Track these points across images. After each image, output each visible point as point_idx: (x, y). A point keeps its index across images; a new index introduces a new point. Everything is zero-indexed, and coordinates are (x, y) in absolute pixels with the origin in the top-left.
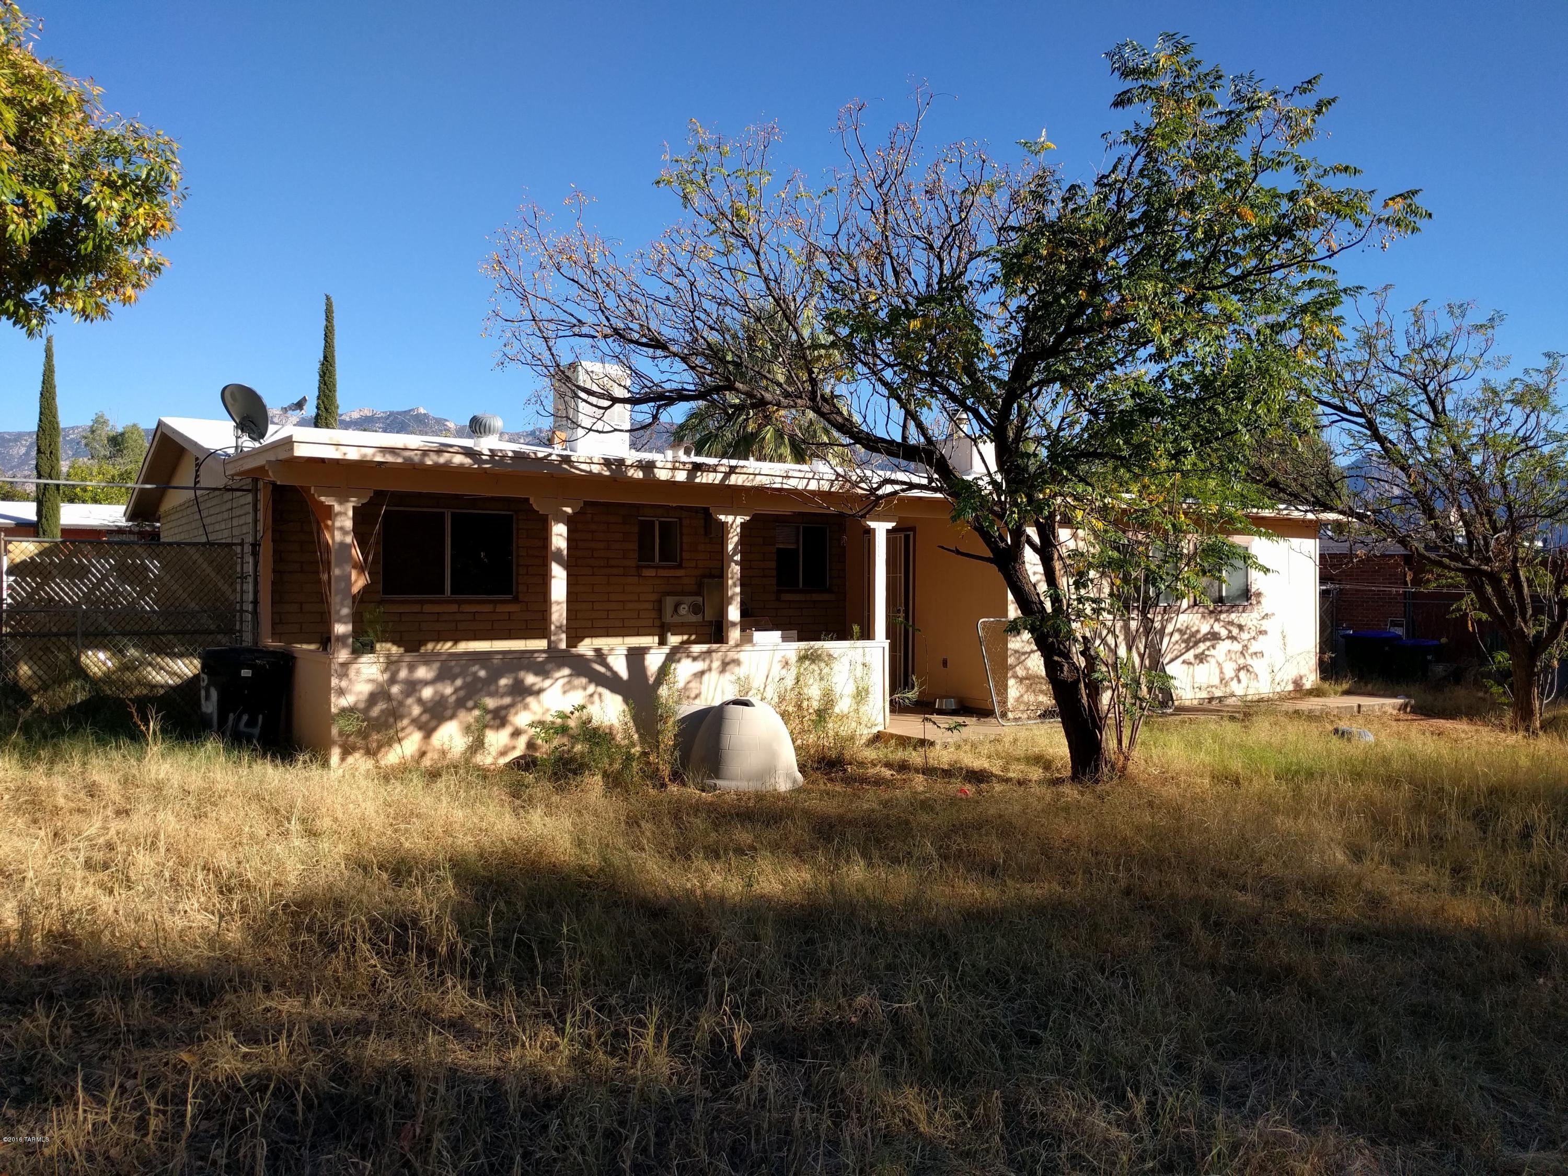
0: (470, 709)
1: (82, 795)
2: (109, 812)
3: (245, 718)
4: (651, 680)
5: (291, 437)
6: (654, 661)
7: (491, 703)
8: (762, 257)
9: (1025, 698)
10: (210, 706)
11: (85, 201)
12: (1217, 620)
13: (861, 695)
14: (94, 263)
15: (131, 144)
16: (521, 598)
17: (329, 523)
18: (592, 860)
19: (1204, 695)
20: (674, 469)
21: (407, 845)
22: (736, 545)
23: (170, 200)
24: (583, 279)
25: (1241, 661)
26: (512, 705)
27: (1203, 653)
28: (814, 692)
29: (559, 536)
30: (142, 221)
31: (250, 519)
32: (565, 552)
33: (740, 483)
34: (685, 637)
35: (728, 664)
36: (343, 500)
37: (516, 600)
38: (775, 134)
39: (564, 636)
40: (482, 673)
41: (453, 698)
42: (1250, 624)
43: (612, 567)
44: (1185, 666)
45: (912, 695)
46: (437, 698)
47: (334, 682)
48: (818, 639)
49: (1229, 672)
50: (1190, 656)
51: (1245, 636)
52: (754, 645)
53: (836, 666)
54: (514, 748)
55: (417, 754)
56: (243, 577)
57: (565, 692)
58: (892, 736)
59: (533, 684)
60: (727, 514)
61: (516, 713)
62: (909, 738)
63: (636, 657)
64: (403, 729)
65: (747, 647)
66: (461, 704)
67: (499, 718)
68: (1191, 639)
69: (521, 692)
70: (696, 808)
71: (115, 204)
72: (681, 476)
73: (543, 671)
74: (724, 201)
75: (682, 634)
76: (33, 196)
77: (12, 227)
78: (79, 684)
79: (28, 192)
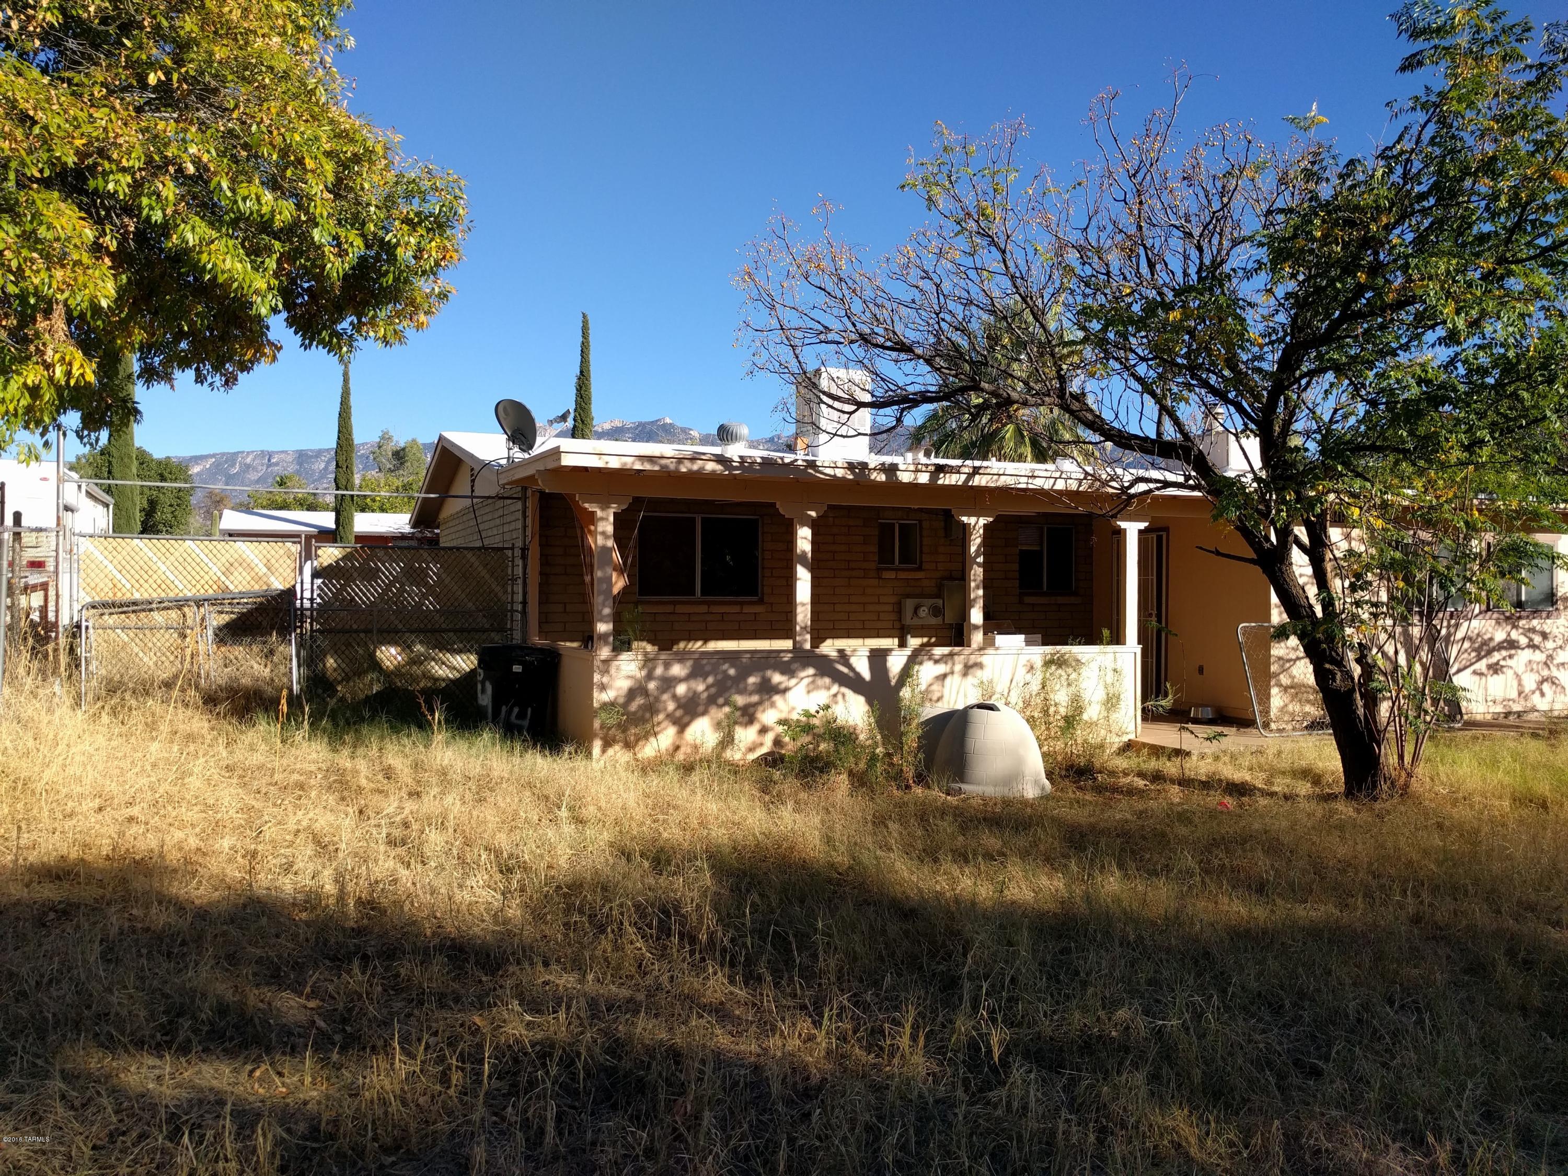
0: (721, 706)
1: (381, 777)
2: (404, 793)
3: (516, 710)
4: (893, 682)
5: (558, 447)
6: (896, 663)
7: (740, 700)
8: (1009, 255)
9: (1290, 708)
10: (485, 699)
11: (387, 239)
12: (1515, 627)
13: (1112, 702)
14: (393, 294)
15: (426, 184)
16: (766, 599)
17: (592, 528)
18: (841, 859)
19: (1499, 709)
20: (917, 471)
21: (666, 835)
22: (979, 547)
23: (458, 233)
25: (1545, 673)
26: (760, 703)
27: (1497, 663)
28: (1061, 697)
29: (804, 538)
30: (434, 254)
31: (519, 525)
32: (810, 555)
33: (983, 483)
34: (925, 640)
35: (972, 667)
36: (605, 507)
37: (761, 601)
38: (1022, 130)
39: (808, 637)
40: (732, 672)
41: (705, 695)
42: (1555, 631)
43: (853, 569)
44: (1477, 678)
45: (1166, 703)
46: (690, 695)
47: (597, 677)
48: (1065, 643)
49: (1530, 682)
50: (1482, 665)
51: (1550, 645)
52: (997, 649)
53: (1085, 671)
54: (762, 744)
55: (671, 749)
56: (514, 580)
57: (809, 692)
58: (1144, 745)
59: (780, 683)
60: (969, 516)
61: (764, 711)
62: (1163, 748)
63: (878, 658)
64: (659, 723)
65: (990, 651)
66: (712, 701)
67: (748, 715)
68: (1483, 648)
69: (768, 690)
70: (943, 811)
71: (411, 240)
72: (924, 478)
73: (788, 670)
74: (970, 201)
75: (922, 636)
76: (346, 237)
77: (329, 266)
78: (374, 676)
79: (342, 233)
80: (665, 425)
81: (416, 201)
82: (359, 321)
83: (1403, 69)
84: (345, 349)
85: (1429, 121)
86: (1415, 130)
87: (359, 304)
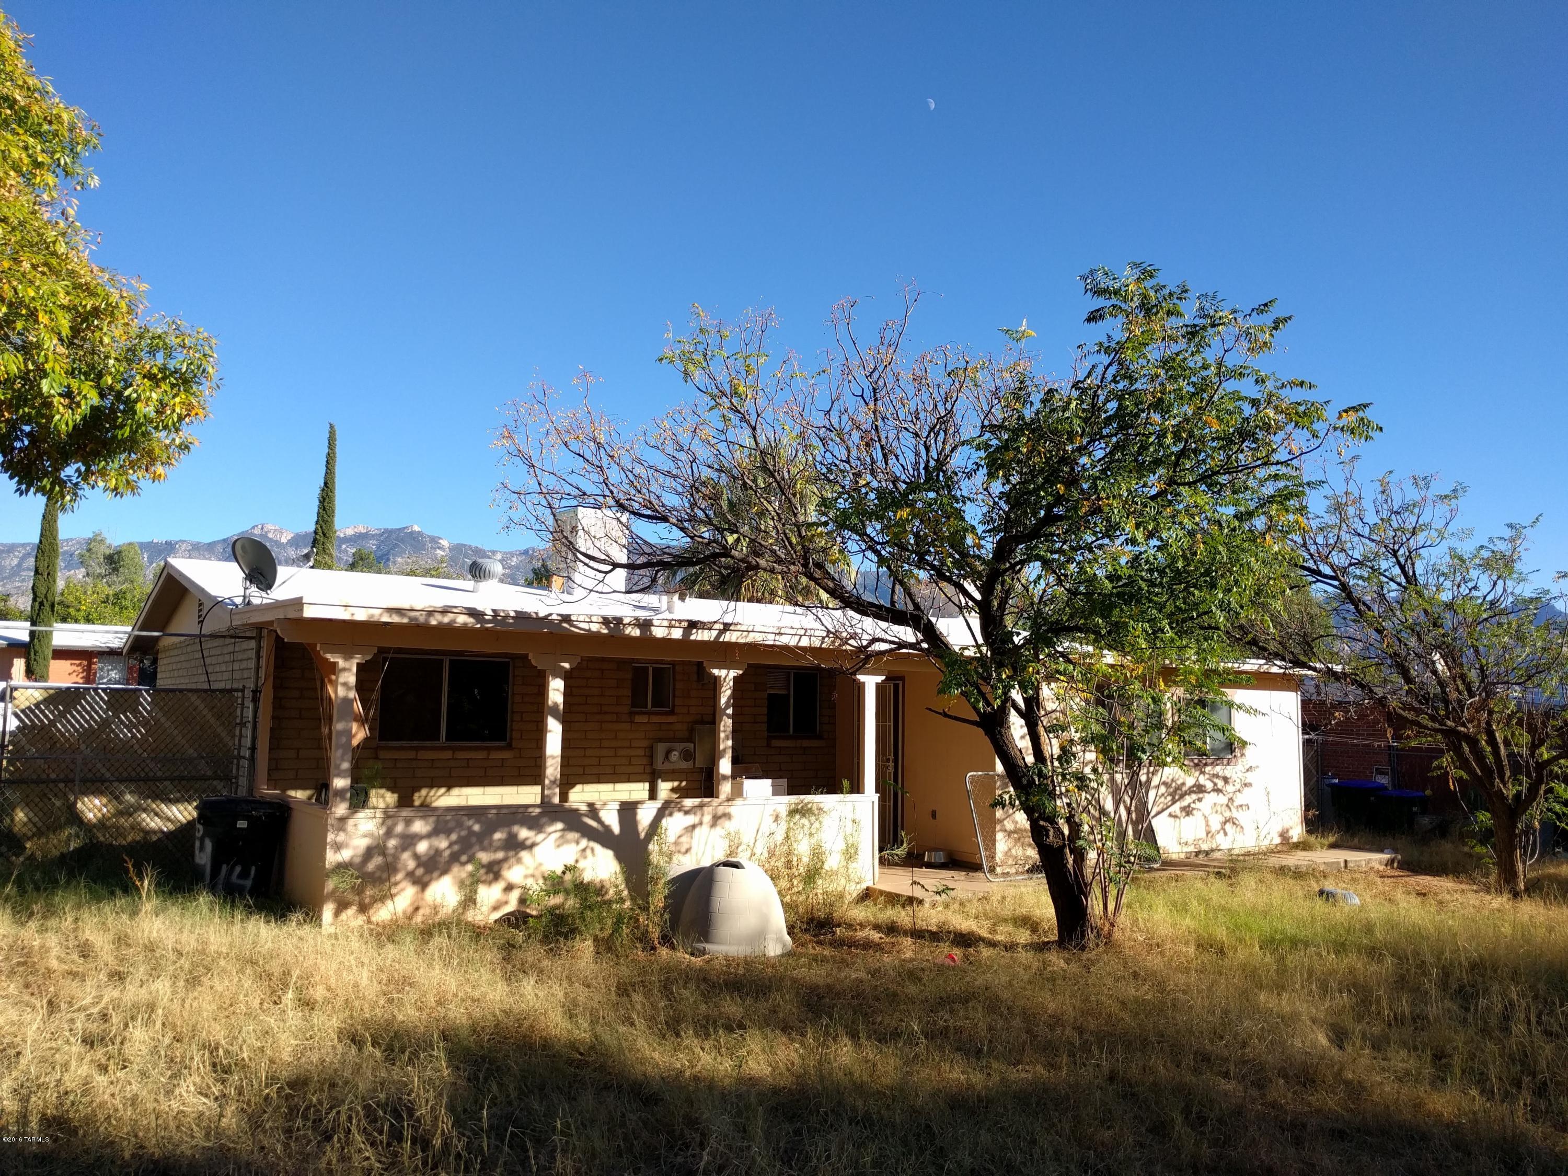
0: (464, 864)
1: (75, 956)
2: (103, 977)
3: (238, 869)
4: (642, 835)
5: (301, 598)
6: (645, 816)
7: (484, 857)
8: (759, 431)
9: (1013, 851)
10: (204, 857)
11: (127, 393)
12: (1202, 773)
13: (850, 854)
14: (130, 444)
15: (172, 340)
16: (514, 745)
17: (333, 677)
18: (582, 1032)
19: (1191, 849)
20: (670, 626)
21: (400, 1017)
22: (729, 699)
23: (205, 389)
24: (588, 455)
25: (1227, 814)
26: (505, 860)
27: (1189, 806)
28: (803, 849)
29: (556, 691)
30: (178, 410)
31: (252, 664)
32: (561, 707)
33: (734, 640)
34: (676, 784)
35: (720, 817)
36: (348, 657)
37: (509, 747)
38: (772, 320)
39: (557, 790)
40: (476, 828)
41: (447, 853)
42: (1234, 777)
43: (606, 713)
44: (1172, 819)
45: (901, 851)
46: (432, 852)
47: (330, 837)
48: (808, 793)
49: (1215, 825)
50: (1176, 808)
51: (1230, 788)
52: (745, 799)
53: (825, 819)
54: (506, 903)
55: (410, 910)
56: (243, 724)
57: (558, 846)
58: (881, 892)
59: (526, 839)
60: (720, 668)
61: (509, 868)
62: (898, 895)
63: (628, 810)
64: (396, 884)
65: (738, 801)
66: (455, 858)
67: (494, 871)
68: (1176, 792)
69: (515, 846)
70: (687, 976)
71: (154, 396)
72: (677, 634)
73: (535, 824)
74: (723, 377)
75: (673, 780)
76: (79, 388)
77: (57, 417)
78: (73, 832)
79: (75, 384)
80: (412, 533)
81: (160, 356)
82: (88, 470)
83: (1089, 320)
84: (68, 498)
85: (1110, 364)
86: (1100, 369)
87: (89, 454)
